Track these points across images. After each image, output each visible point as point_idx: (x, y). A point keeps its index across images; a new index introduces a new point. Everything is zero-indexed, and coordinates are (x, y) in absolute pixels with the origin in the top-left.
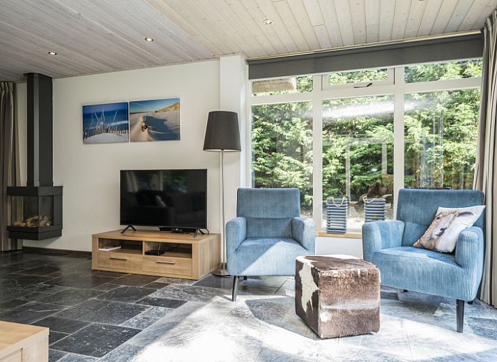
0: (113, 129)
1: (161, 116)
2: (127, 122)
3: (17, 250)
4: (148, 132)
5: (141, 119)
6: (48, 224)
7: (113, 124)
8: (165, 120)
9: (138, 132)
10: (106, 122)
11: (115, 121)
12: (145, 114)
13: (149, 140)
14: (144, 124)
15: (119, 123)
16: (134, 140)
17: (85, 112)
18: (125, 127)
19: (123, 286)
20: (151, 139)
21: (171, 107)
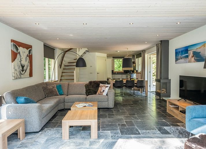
0: (183, 57)
1: (198, 51)
2: (187, 54)
3: (160, 99)
4: (194, 58)
5: (192, 53)
6: (165, 92)
7: (183, 56)
8: (200, 53)
9: (191, 58)
10: (181, 55)
11: (184, 54)
12: (193, 51)
13: (194, 62)
14: (192, 55)
15: (185, 55)
16: (190, 62)
17: (176, 51)
18: (187, 57)
19: (164, 120)
20: (195, 61)
21: (202, 46)
